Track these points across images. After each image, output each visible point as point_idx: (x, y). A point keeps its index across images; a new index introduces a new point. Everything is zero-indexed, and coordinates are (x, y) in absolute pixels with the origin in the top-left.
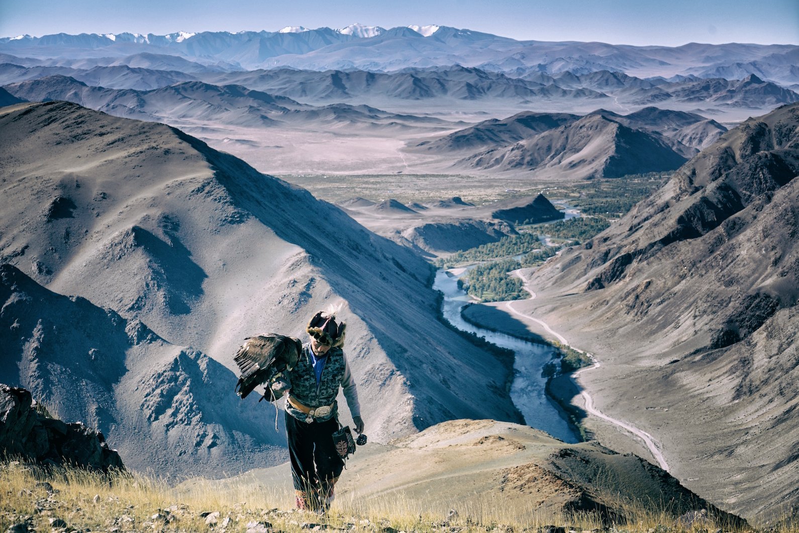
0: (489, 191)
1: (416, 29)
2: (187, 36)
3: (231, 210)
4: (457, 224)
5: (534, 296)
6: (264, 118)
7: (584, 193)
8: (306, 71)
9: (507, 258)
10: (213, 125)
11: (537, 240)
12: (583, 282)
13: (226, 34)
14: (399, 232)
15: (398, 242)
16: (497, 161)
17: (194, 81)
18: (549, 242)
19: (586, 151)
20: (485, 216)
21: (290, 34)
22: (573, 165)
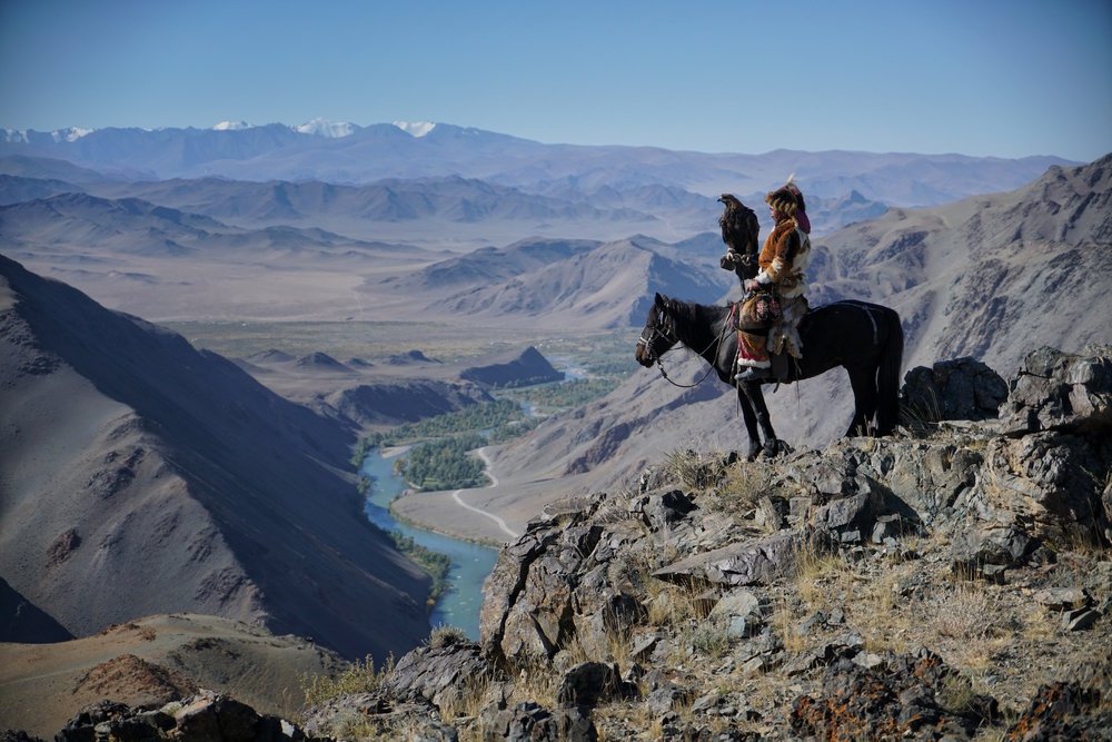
0: (468, 344)
1: (403, 126)
2: (82, 133)
3: (34, 355)
4: (406, 386)
5: (496, 483)
6: (170, 243)
7: (599, 346)
8: (242, 183)
9: (469, 433)
10: (96, 253)
11: (518, 408)
12: (562, 465)
13: (137, 130)
14: (321, 397)
15: (319, 410)
16: (486, 304)
17: (74, 192)
18: (534, 411)
19: (606, 292)
20: (450, 375)
21: (227, 132)
22: (590, 310)
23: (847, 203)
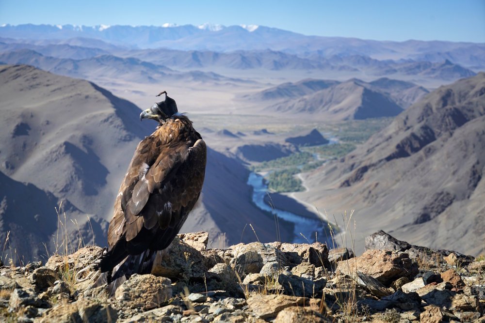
0: (285, 126)
1: (244, 27)
2: (105, 27)
3: (124, 133)
4: (264, 145)
5: (308, 190)
6: (150, 78)
7: (342, 128)
8: (176, 51)
9: (293, 167)
10: (119, 81)
11: (312, 156)
12: (338, 183)
13: (129, 27)
14: (228, 149)
15: (227, 155)
16: (290, 108)
17: (108, 54)
18: (319, 158)
19: (343, 104)
20: (280, 141)
21: (168, 28)
22: (336, 112)
23: (444, 65)
